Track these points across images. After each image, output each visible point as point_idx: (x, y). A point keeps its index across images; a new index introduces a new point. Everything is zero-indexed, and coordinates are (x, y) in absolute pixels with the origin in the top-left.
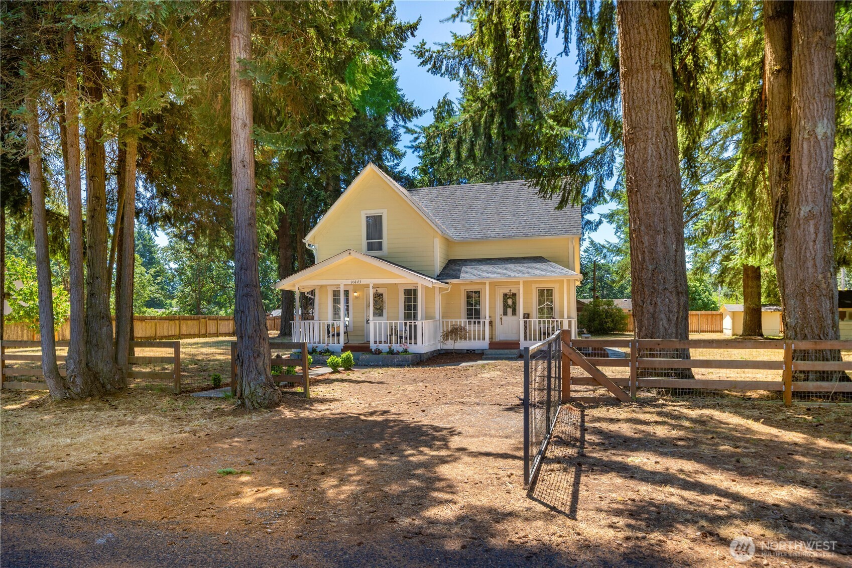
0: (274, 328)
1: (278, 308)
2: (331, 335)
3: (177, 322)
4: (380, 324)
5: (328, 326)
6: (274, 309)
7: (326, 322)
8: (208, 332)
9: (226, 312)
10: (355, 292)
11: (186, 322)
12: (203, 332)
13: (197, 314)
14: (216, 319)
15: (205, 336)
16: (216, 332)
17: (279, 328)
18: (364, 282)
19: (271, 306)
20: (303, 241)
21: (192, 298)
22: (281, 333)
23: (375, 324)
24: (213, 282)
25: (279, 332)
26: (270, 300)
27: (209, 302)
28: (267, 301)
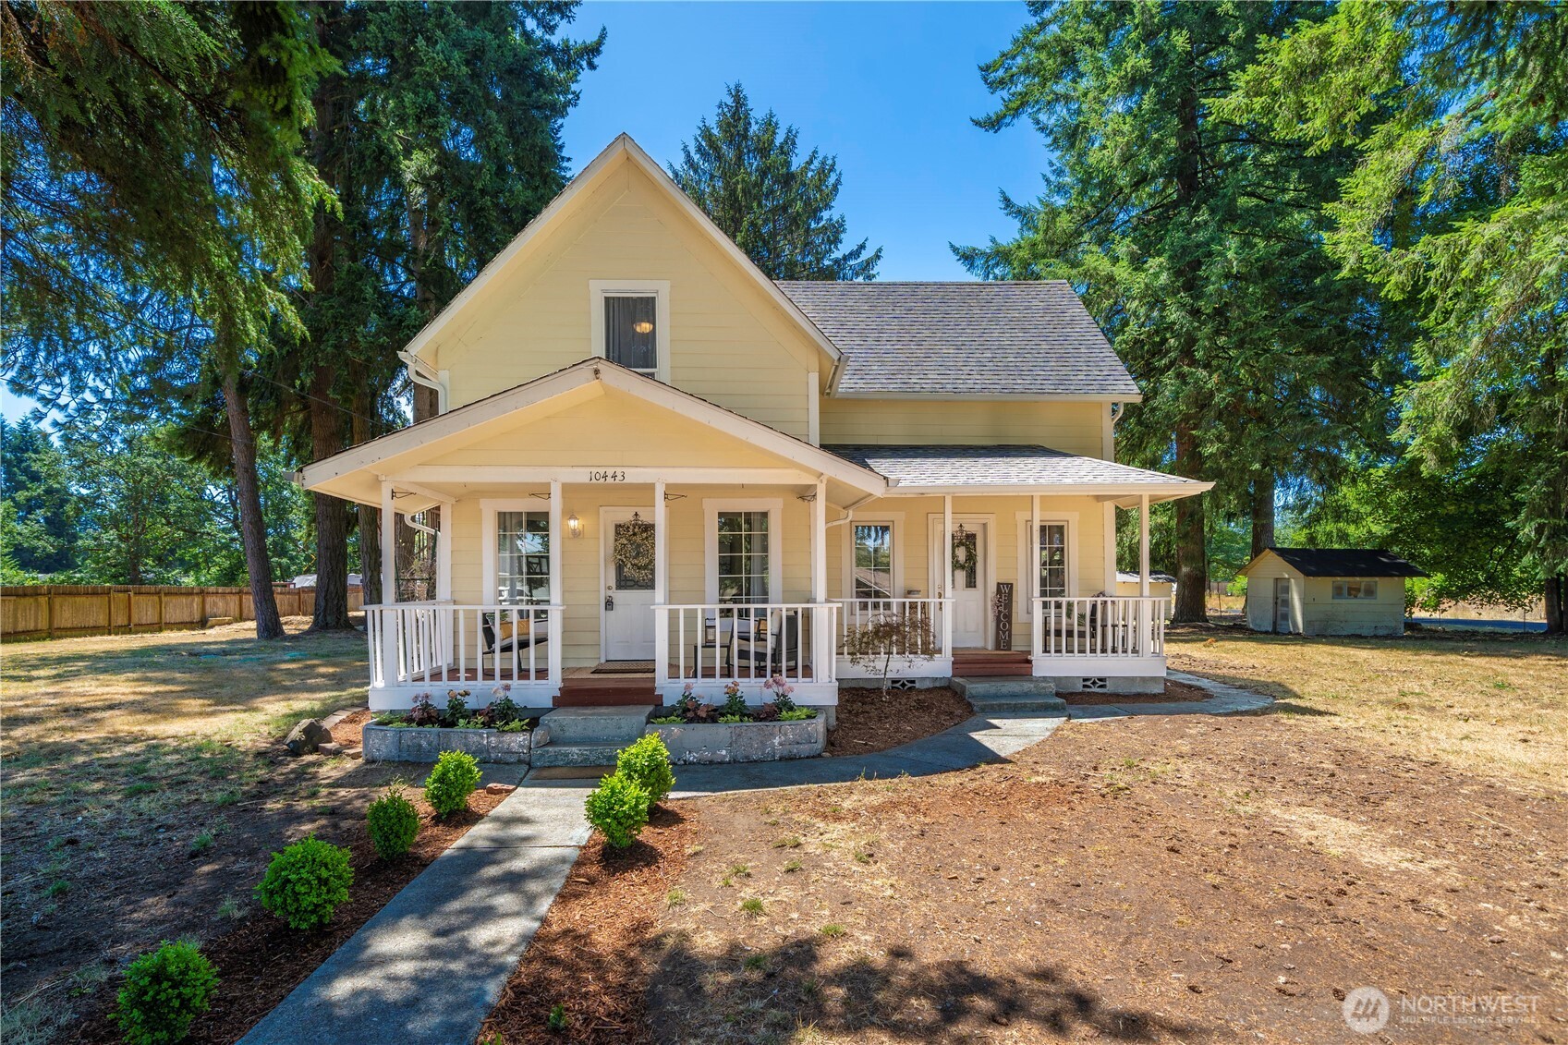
0: (300, 610)
1: (308, 572)
2: (497, 646)
3: (43, 600)
4: (690, 616)
5: (487, 619)
6: (299, 573)
7: (480, 610)
8: (135, 619)
9: (197, 579)
10: (573, 517)
11: (70, 599)
12: (120, 620)
13: (132, 582)
14: (158, 593)
15: (127, 629)
16: (156, 620)
17: (311, 608)
18: (634, 476)
19: (293, 568)
20: (401, 355)
21: (119, 551)
22: (315, 622)
23: (673, 617)
24: (168, 523)
25: (309, 619)
26: (292, 558)
27: (160, 560)
28: (285, 561)
